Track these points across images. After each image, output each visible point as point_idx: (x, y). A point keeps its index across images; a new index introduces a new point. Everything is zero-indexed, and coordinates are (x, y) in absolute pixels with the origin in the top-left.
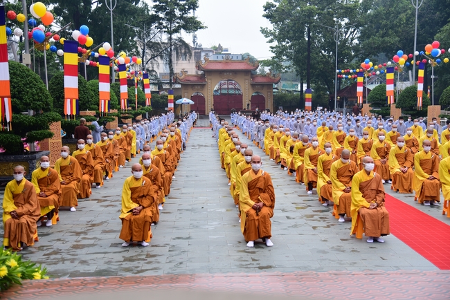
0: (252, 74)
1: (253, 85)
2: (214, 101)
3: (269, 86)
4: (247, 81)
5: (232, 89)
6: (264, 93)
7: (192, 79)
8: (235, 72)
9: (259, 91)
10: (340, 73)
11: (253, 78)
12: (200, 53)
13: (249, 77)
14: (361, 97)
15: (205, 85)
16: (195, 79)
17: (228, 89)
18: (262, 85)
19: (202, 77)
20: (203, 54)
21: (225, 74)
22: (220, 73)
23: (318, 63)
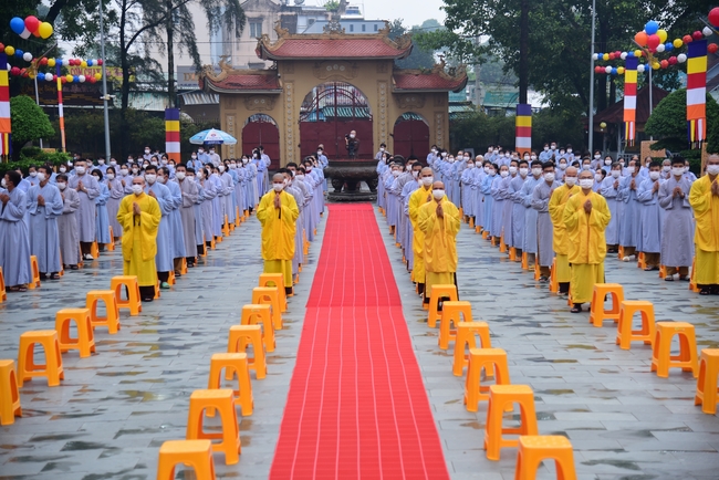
0: (395, 69)
1: (398, 97)
2: (301, 134)
3: (440, 98)
4: (383, 85)
5: (345, 106)
6: (426, 116)
7: (244, 82)
8: (354, 63)
9: (414, 110)
10: (600, 62)
11: (398, 78)
12: (295, 18)
13: (388, 75)
14: (632, 124)
15: (277, 95)
16: (253, 81)
17: (336, 106)
18: (422, 96)
19: (270, 77)
20: (302, 22)
21: (329, 68)
22: (316, 64)
23: (550, 36)
